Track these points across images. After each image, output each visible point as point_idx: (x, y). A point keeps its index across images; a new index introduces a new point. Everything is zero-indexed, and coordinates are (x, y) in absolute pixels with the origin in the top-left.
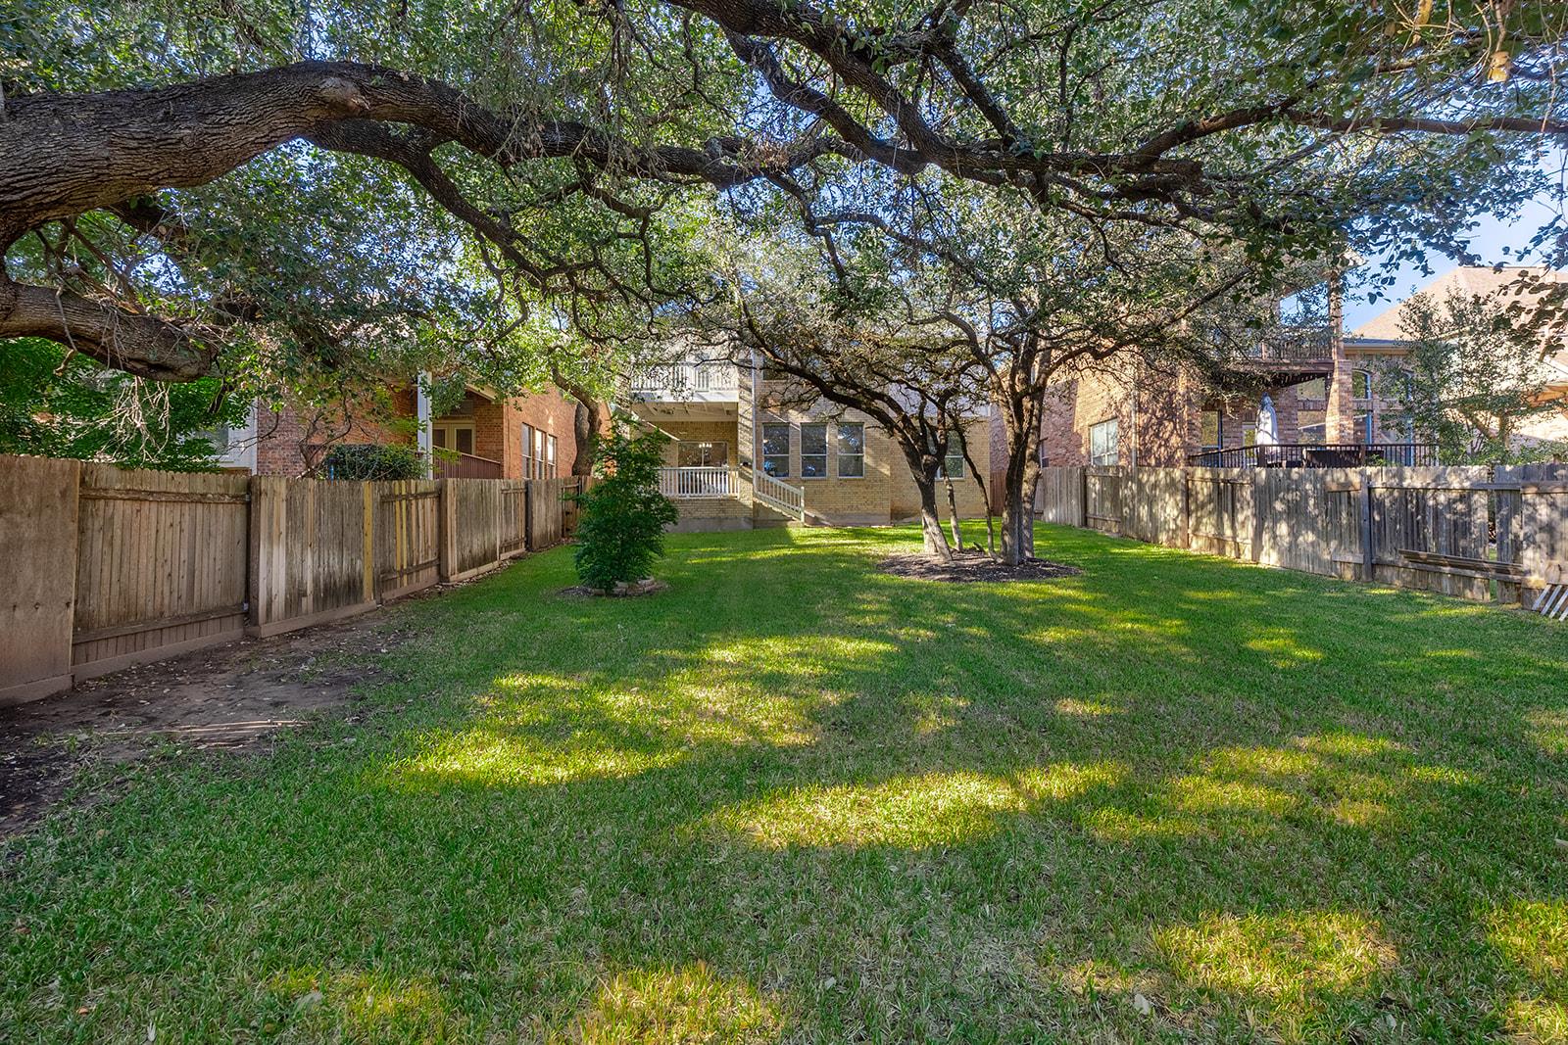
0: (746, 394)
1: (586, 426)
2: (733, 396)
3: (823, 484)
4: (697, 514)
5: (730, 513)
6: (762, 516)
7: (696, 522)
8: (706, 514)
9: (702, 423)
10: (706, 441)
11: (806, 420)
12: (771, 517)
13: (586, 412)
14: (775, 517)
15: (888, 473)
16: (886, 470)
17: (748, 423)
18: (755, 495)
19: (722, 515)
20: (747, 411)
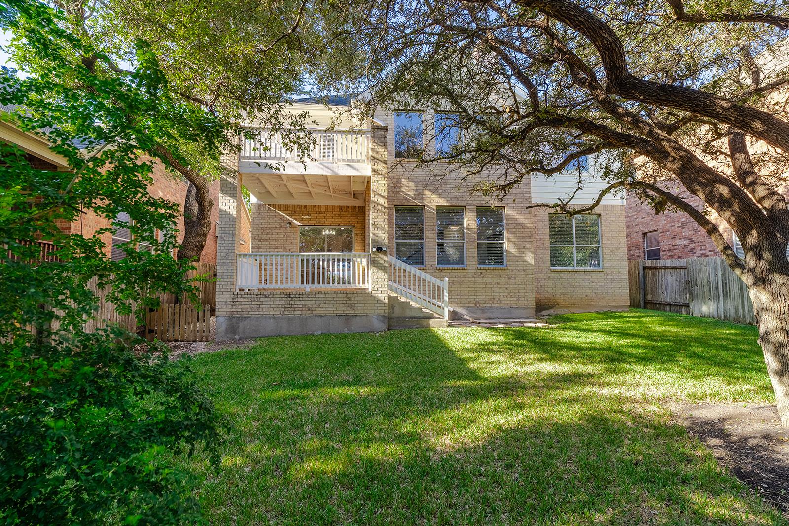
0: (380, 167)
1: (195, 208)
2: (366, 170)
3: (461, 273)
4: (318, 311)
5: (359, 309)
6: (397, 312)
7: (318, 320)
8: (330, 310)
9: (326, 207)
10: (331, 227)
11: (443, 202)
12: (409, 313)
13: (194, 191)
14: (414, 314)
15: (532, 262)
16: (530, 258)
17: (382, 201)
18: (390, 288)
19: (350, 312)
20: (380, 186)
